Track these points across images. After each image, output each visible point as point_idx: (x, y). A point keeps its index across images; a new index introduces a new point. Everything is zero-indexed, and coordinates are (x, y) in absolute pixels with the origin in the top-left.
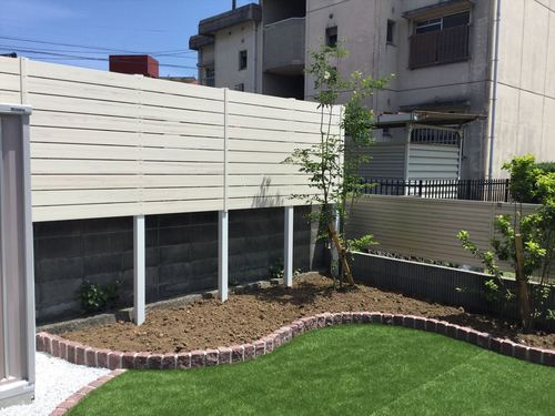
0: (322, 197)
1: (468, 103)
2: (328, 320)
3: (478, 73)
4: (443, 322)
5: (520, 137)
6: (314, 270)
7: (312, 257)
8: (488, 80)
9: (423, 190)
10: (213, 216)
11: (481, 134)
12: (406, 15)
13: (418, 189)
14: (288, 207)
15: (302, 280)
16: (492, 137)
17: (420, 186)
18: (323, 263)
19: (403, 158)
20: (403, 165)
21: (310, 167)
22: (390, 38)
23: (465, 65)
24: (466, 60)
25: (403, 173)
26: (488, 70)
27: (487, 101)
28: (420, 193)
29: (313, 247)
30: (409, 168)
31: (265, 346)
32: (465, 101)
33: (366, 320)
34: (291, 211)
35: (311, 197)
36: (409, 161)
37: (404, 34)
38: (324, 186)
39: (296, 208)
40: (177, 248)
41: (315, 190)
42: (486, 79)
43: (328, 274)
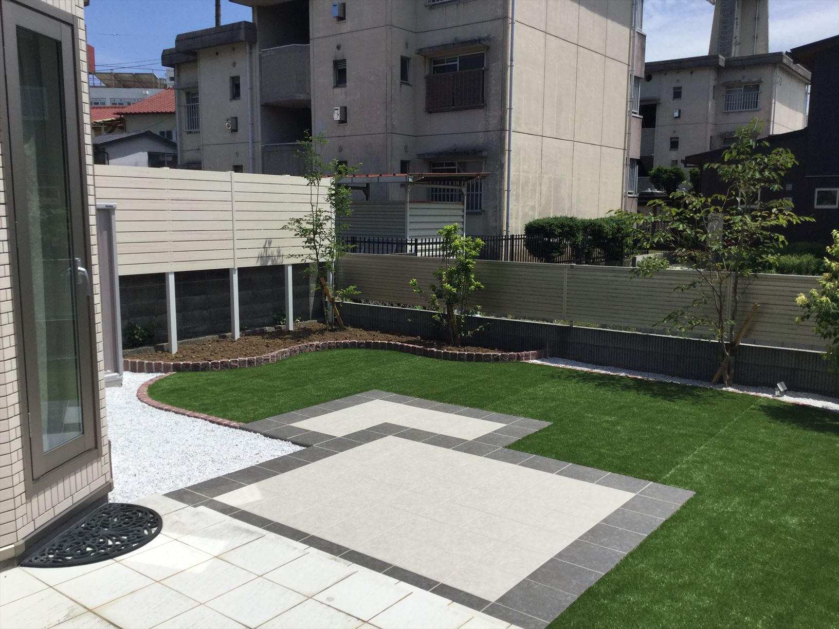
0: (314, 256)
1: (485, 154)
2: (317, 346)
3: (493, 122)
4: (397, 343)
5: (544, 188)
6: (313, 319)
7: (311, 308)
8: (503, 130)
9: (419, 247)
10: (224, 274)
11: (497, 187)
12: (420, 52)
13: (413, 247)
14: (288, 265)
15: (302, 327)
16: (508, 191)
17: (416, 244)
18: (320, 314)
19: (403, 217)
20: (404, 224)
21: (304, 232)
22: (404, 76)
23: (481, 111)
24: (482, 107)
25: (404, 231)
26: (502, 120)
27: (503, 153)
28: (416, 250)
29: (312, 300)
30: (409, 226)
31: (270, 357)
32: (481, 151)
33: (346, 346)
34: (290, 269)
35: (305, 256)
36: (409, 219)
37: (420, 71)
38: (315, 247)
39: (295, 266)
40: (197, 298)
41: (308, 251)
42: (502, 129)
43: (324, 322)
